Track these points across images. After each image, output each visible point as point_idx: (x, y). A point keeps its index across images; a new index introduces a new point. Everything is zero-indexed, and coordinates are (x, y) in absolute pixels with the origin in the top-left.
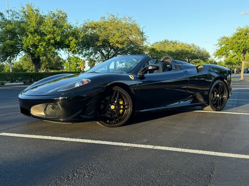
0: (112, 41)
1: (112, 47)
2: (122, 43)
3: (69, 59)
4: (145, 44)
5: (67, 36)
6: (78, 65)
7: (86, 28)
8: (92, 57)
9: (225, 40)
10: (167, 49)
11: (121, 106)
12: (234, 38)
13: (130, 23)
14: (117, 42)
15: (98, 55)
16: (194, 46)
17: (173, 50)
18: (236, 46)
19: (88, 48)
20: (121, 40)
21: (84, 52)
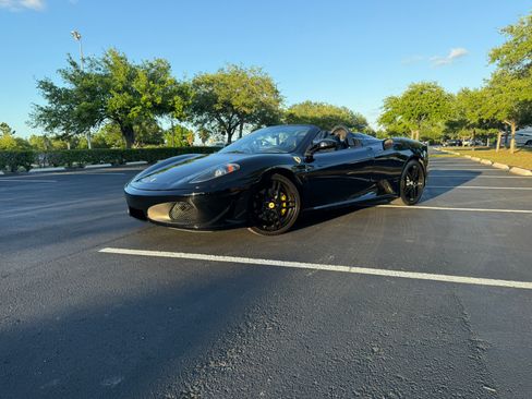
0: (236, 102)
1: (235, 112)
2: (250, 107)
3: (173, 129)
4: (280, 107)
5: (171, 96)
6: (184, 138)
7: (197, 85)
8: (206, 126)
9: (392, 102)
10: (310, 114)
11: (284, 203)
12: (405, 98)
13: (259, 76)
14: (244, 105)
15: (215, 123)
16: (345, 109)
17: (319, 115)
18: (409, 109)
19: (200, 113)
20: (248, 101)
21: (195, 119)
